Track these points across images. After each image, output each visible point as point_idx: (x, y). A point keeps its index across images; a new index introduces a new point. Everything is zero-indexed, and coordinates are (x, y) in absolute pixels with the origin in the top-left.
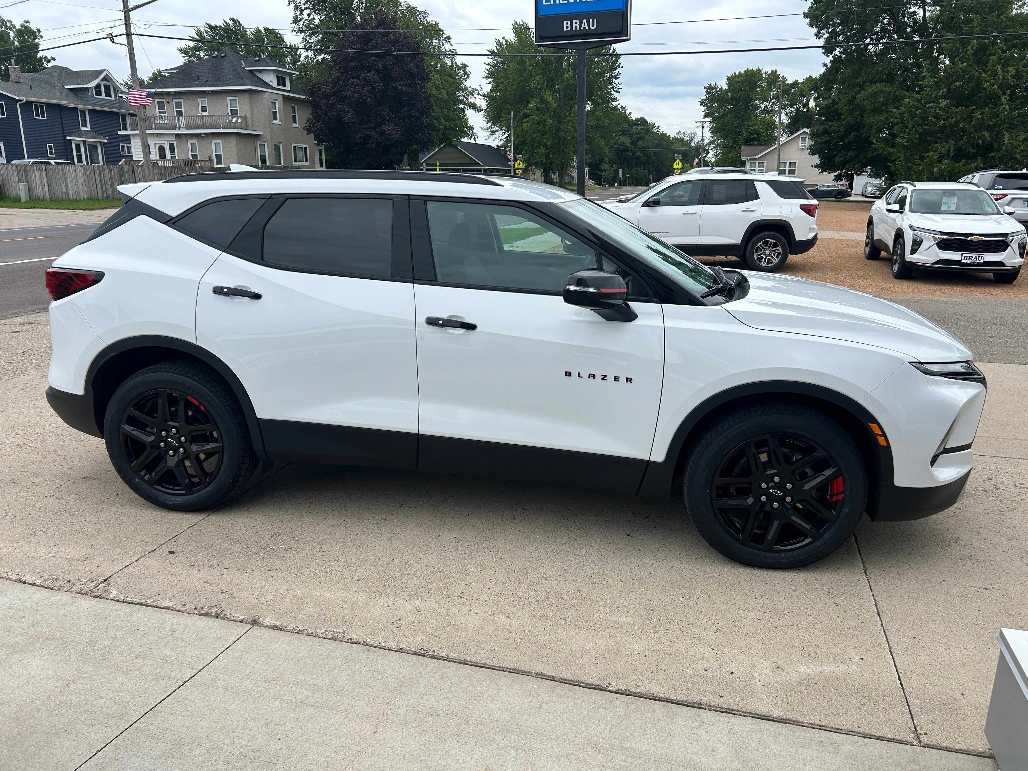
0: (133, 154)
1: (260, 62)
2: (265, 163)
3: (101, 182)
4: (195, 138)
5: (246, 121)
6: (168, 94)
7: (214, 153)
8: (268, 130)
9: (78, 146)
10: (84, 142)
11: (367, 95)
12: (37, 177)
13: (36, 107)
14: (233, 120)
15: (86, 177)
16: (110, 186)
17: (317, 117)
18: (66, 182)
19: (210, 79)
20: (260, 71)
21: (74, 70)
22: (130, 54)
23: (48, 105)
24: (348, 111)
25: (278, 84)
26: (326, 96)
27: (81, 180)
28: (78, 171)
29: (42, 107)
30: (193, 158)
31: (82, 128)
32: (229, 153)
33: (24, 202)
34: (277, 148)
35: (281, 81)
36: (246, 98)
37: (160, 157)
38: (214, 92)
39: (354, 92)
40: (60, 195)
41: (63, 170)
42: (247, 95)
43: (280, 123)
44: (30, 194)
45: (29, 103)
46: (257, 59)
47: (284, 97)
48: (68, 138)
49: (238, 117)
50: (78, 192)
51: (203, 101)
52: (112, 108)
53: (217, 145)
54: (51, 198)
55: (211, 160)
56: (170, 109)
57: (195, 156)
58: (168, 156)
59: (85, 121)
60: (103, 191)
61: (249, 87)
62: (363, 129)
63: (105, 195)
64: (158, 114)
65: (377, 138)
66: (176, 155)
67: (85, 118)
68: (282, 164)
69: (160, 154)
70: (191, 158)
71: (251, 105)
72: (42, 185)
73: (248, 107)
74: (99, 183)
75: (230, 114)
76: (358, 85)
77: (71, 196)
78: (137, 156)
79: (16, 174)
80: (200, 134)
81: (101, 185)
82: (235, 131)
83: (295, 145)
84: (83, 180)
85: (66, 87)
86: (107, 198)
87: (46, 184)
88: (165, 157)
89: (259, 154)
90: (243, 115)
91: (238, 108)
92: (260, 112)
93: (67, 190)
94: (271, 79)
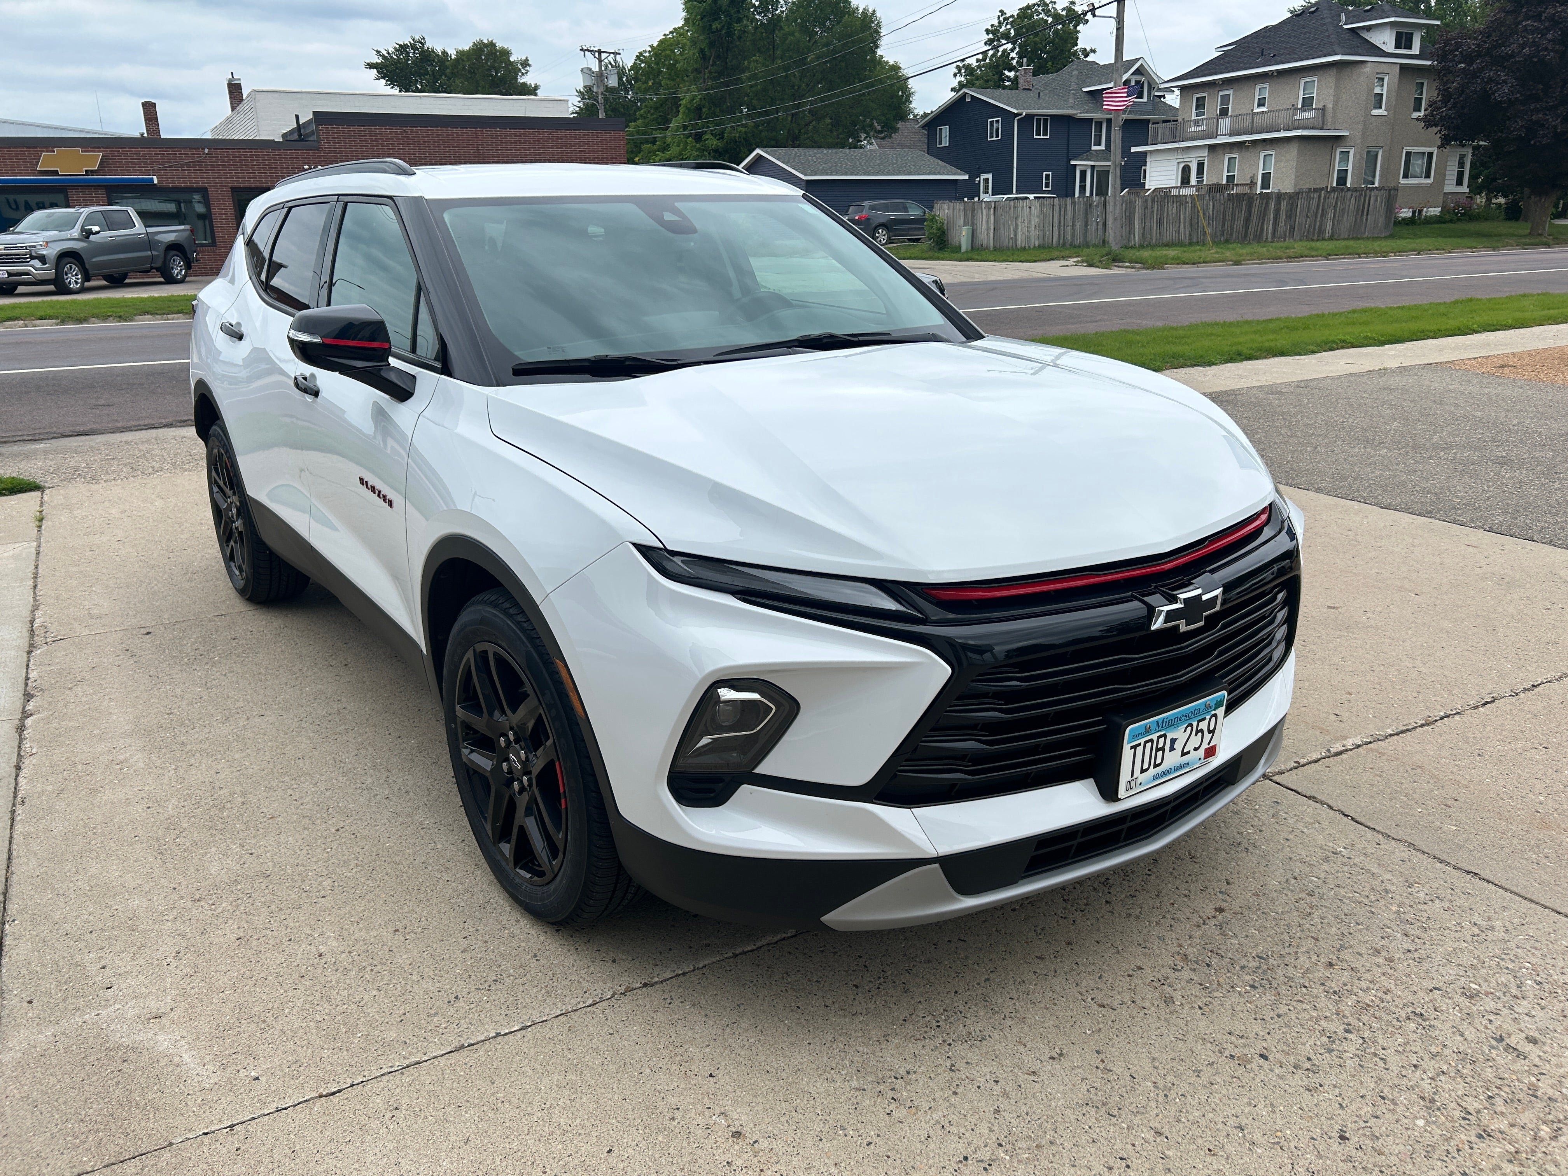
0: (1147, 182)
1: (1374, 13)
2: (1345, 184)
3: (1060, 223)
4: (1236, 149)
5: (1324, 115)
6: (1212, 84)
7: (1261, 172)
8: (1360, 127)
9: (1083, 174)
10: (1093, 167)
11: (1550, 47)
12: (984, 217)
13: (1039, 121)
14: (1300, 116)
15: (1042, 216)
16: (1070, 228)
17: (1446, 96)
18: (1017, 225)
19: (1282, 51)
20: (1368, 28)
21: (1101, 64)
22: (1118, 29)
23: (1053, 117)
24: (1505, 82)
25: (1397, 46)
26: (1468, 58)
27: (1035, 221)
28: (1033, 208)
29: (1046, 121)
30: (1227, 181)
31: (1094, 148)
32: (1284, 170)
33: (967, 252)
34: (1372, 158)
35: (1403, 40)
36: (1330, 78)
37: (1182, 183)
38: (1280, 73)
39: (1523, 46)
40: (1006, 243)
41: (1015, 207)
42: (1333, 72)
43: (1386, 113)
44: (972, 241)
45: (1030, 117)
46: (1369, 7)
47: (1403, 67)
48: (1073, 162)
49: (1312, 109)
50: (1029, 237)
51: (1264, 90)
52: (1140, 114)
53: (1268, 158)
54: (994, 247)
55: (1253, 184)
56: (1213, 106)
57: (1230, 178)
58: (1193, 181)
59: (1100, 136)
60: (1059, 235)
61: (1338, 58)
62: (1532, 111)
63: (1061, 241)
64: (1193, 117)
65: (1555, 127)
66: (1205, 179)
67: (1101, 131)
68: (1376, 185)
69: (1182, 178)
70: (1224, 182)
71: (1337, 87)
72: (988, 229)
73: (1331, 91)
74: (1056, 224)
75: (1300, 106)
76: (1536, 30)
77: (1019, 243)
78: (1152, 183)
79: (962, 214)
80: (1245, 142)
81: (1059, 227)
82: (1299, 133)
83: (1409, 149)
84: (1037, 220)
85: (1085, 90)
86: (1064, 244)
87: (992, 228)
88: (1188, 182)
89: (1337, 168)
90: (1321, 106)
91: (1315, 95)
92: (1351, 97)
93: (1015, 235)
94: (1385, 40)
